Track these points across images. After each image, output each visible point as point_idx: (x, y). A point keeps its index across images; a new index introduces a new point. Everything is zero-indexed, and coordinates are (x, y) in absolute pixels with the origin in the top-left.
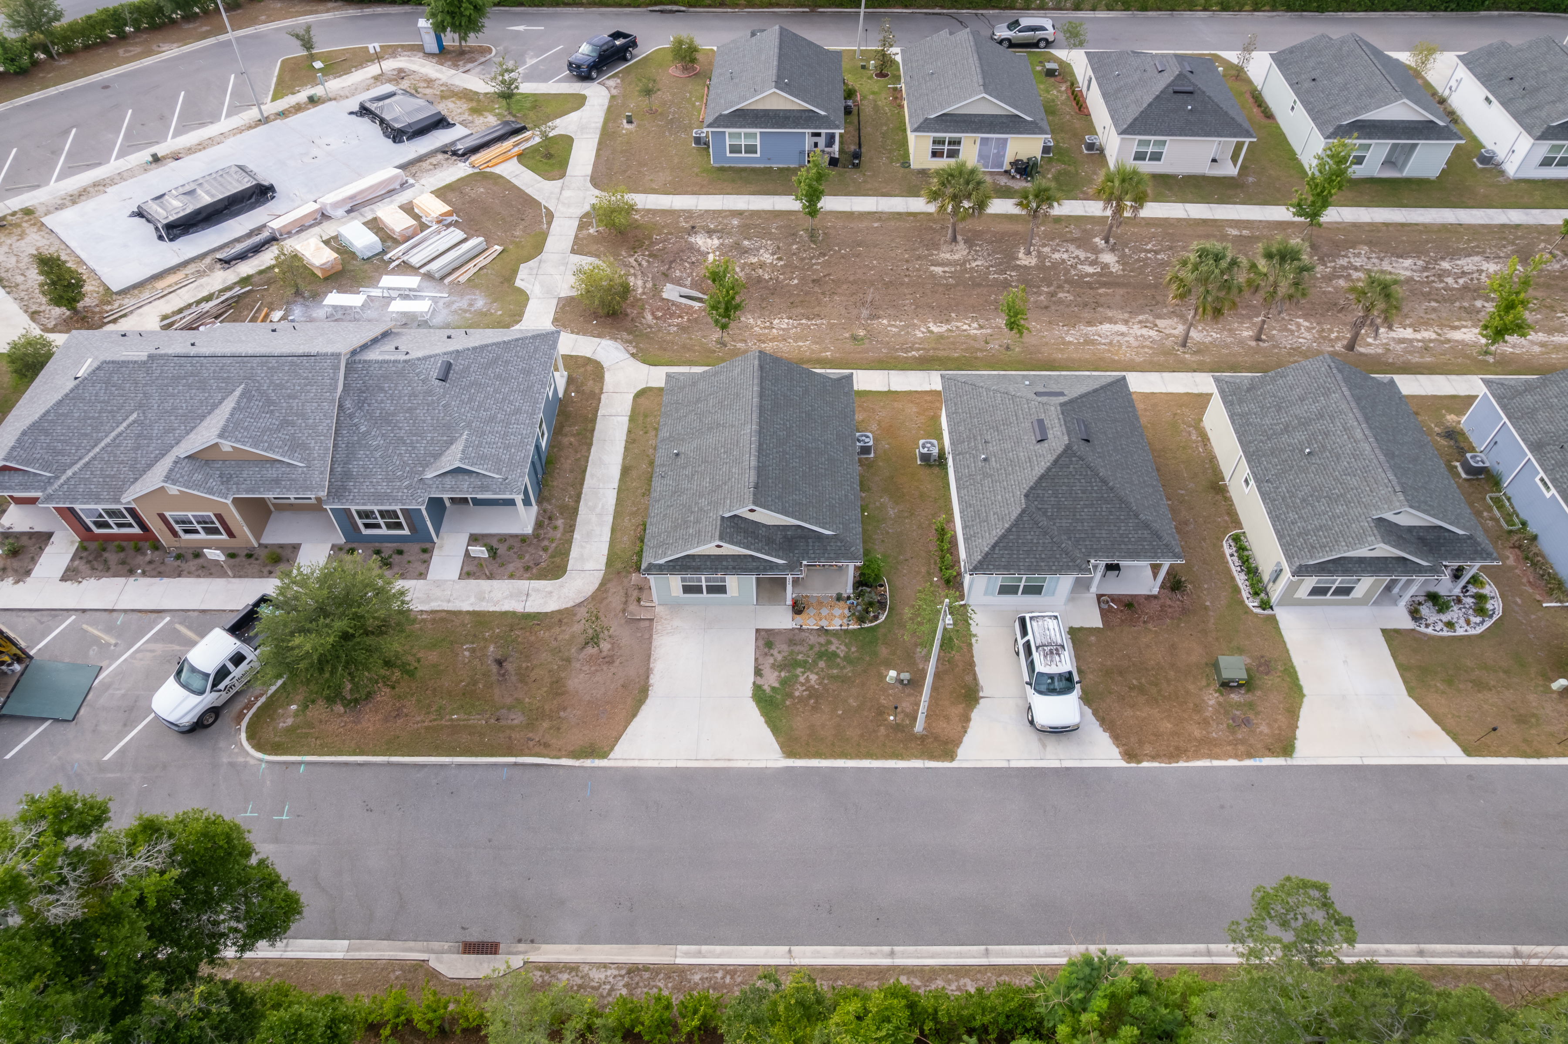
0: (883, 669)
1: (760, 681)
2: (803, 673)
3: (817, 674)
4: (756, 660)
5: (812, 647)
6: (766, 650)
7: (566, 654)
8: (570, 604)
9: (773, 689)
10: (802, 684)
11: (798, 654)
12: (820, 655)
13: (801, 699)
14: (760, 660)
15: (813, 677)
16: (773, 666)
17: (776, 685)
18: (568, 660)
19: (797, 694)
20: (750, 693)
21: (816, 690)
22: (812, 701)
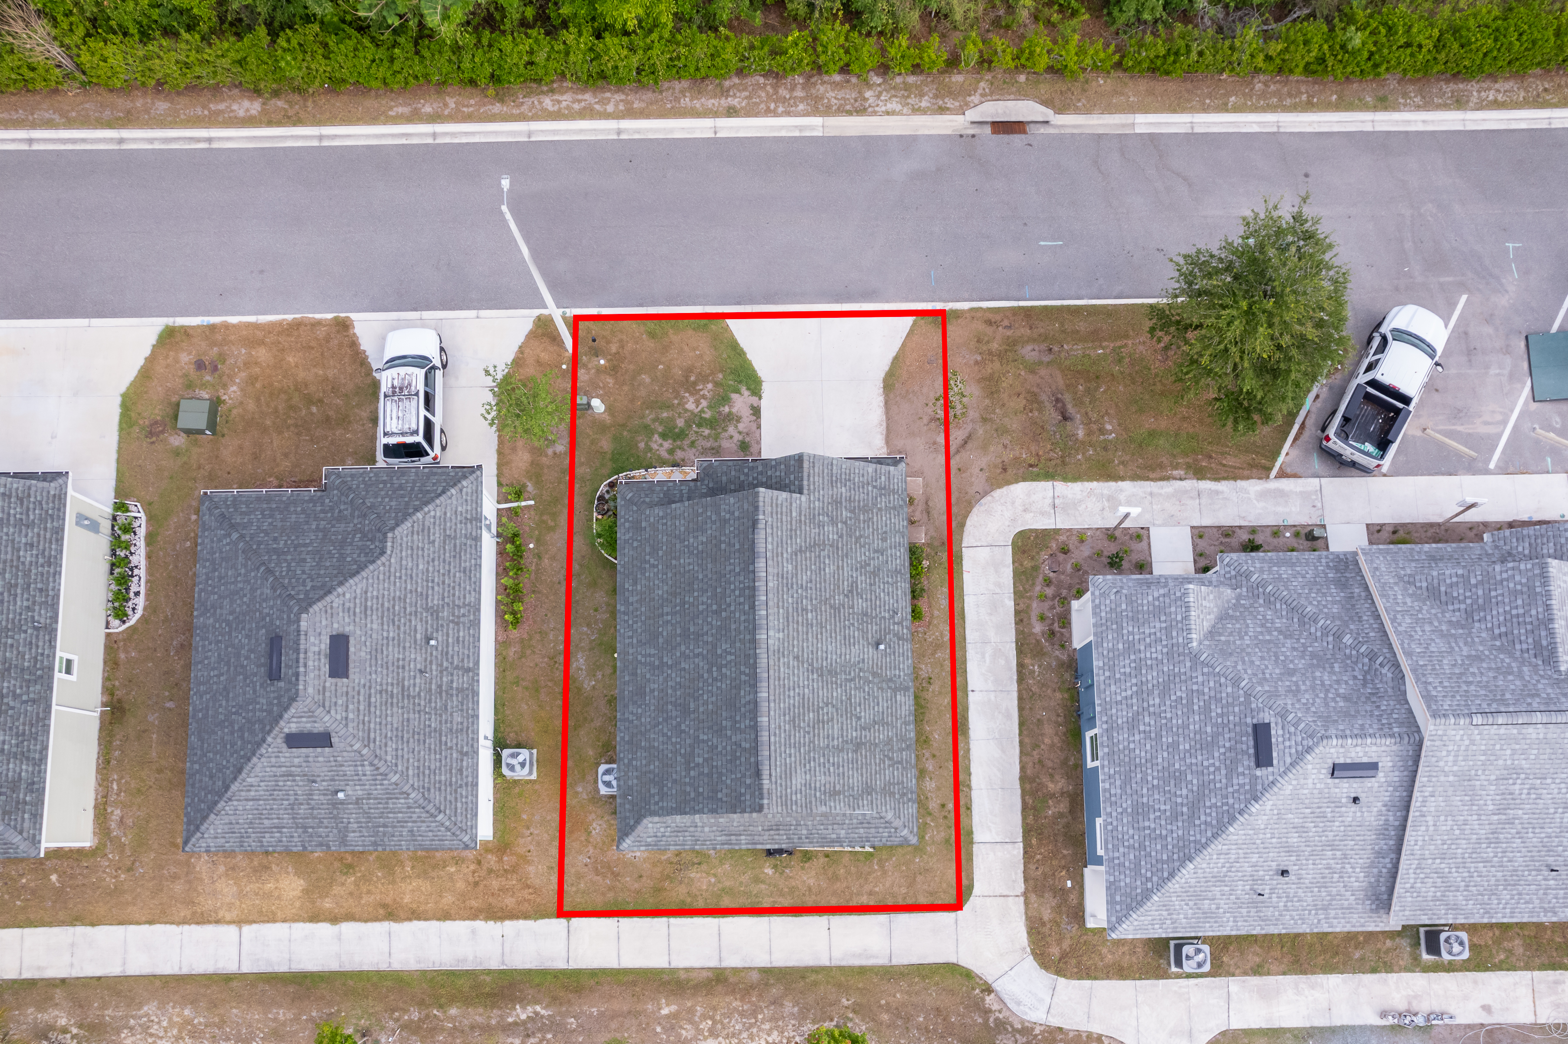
0: (608, 419)
1: (754, 400)
2: (702, 411)
3: (686, 410)
4: (759, 427)
5: (692, 444)
6: (747, 439)
7: (988, 427)
8: (997, 493)
9: (738, 391)
10: (704, 397)
11: (709, 436)
12: (680, 435)
13: (703, 378)
14: (754, 426)
15: (691, 406)
16: (739, 419)
17: (734, 396)
18: (984, 420)
19: (710, 386)
20: (765, 386)
21: (687, 390)
22: (692, 379)
